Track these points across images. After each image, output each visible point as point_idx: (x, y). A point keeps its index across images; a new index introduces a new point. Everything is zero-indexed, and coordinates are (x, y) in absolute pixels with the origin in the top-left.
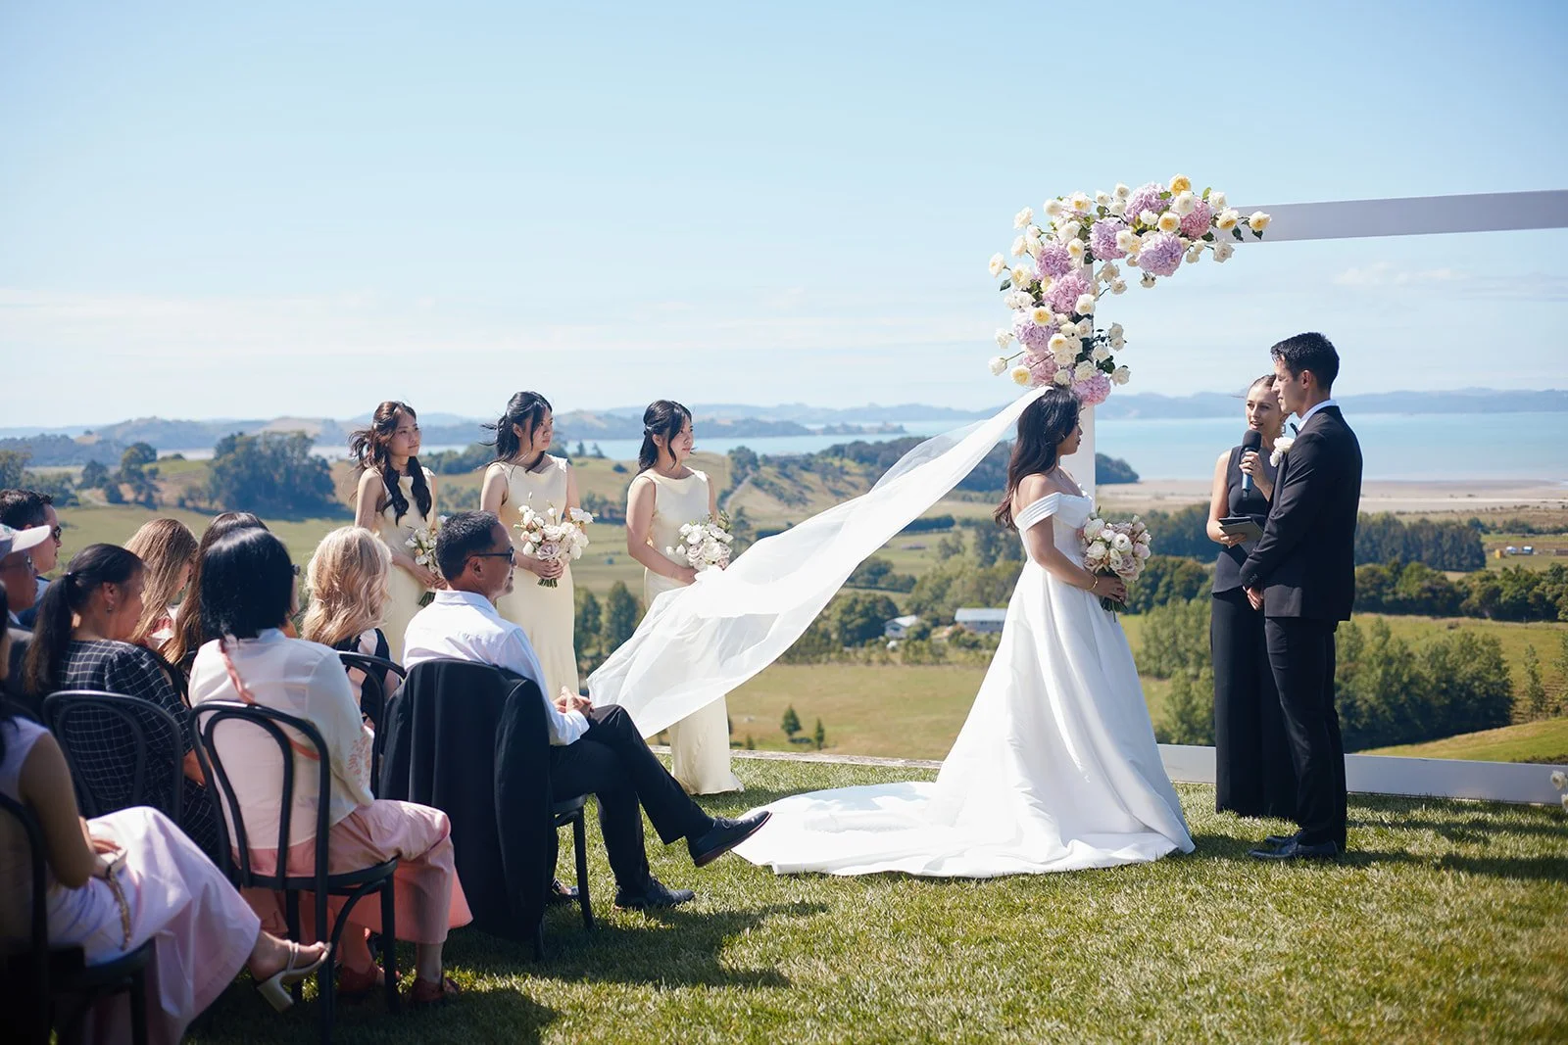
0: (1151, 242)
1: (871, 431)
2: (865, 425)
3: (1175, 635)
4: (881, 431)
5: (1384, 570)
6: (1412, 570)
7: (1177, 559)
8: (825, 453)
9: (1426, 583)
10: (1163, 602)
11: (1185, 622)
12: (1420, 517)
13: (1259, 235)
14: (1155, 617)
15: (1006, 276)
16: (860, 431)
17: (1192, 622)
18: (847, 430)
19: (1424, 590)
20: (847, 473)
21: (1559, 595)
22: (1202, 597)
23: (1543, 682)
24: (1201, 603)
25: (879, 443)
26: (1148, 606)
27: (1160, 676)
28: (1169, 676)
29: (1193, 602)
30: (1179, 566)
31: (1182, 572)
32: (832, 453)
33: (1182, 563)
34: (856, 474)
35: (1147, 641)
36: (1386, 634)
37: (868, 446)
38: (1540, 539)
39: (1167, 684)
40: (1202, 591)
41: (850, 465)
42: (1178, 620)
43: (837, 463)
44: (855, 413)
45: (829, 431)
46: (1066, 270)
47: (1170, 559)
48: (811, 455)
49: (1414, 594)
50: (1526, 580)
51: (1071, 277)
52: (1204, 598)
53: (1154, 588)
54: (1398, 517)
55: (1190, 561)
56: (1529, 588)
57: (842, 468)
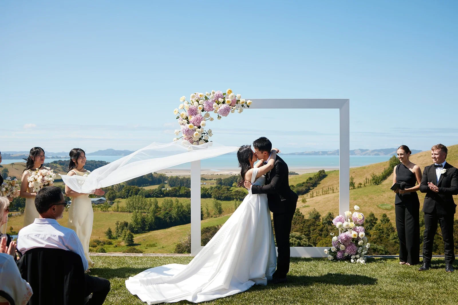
0: (223, 107)
1: (63, 158)
2: (62, 156)
3: (133, 203)
4: (65, 158)
5: (177, 188)
6: (183, 188)
7: (133, 186)
8: (52, 163)
9: (186, 191)
10: (131, 196)
11: (136, 200)
12: (183, 177)
13: (248, 106)
14: (129, 199)
15: (179, 115)
16: (60, 158)
17: (137, 200)
18: (57, 158)
19: (185, 192)
20: (57, 167)
21: (212, 193)
22: (139, 195)
23: (209, 211)
24: (139, 196)
25: (65, 161)
26: (127, 197)
27: (130, 212)
28: (132, 212)
29: (137, 196)
30: (134, 188)
31: (135, 189)
32: (54, 163)
33: (135, 187)
34: (60, 168)
35: (127, 205)
36: (178, 201)
37: (62, 161)
38: (207, 181)
39: (131, 214)
40: (139, 193)
41: (58, 165)
42: (134, 199)
43: (55, 165)
44: (59, 154)
45: (53, 158)
46: (196, 114)
47: (132, 186)
48: (49, 163)
49: (183, 193)
50: (205, 190)
51: (198, 116)
52: (140, 195)
53: (128, 193)
54: (179, 177)
55: (136, 187)
56: (206, 191)
57: (56, 166)
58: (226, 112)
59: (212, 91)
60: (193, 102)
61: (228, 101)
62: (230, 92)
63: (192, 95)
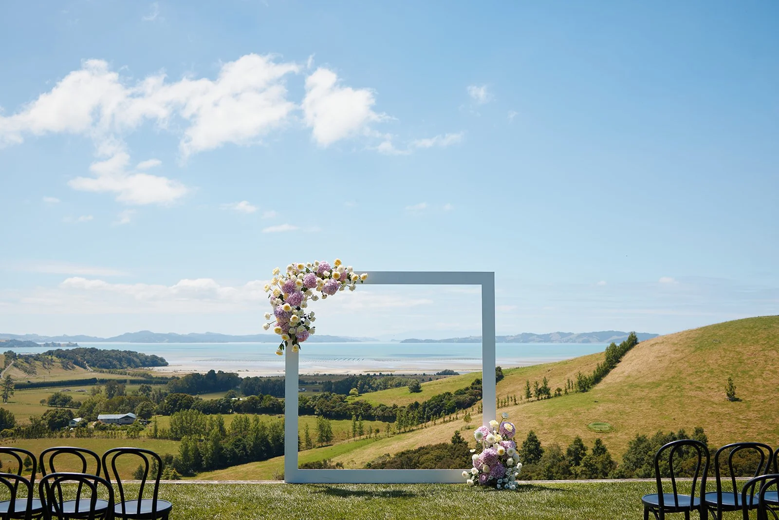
1: (64, 345)
2: (61, 343)
3: (182, 423)
4: (68, 345)
5: (257, 398)
6: (267, 398)
7: (183, 394)
8: (45, 354)
9: (271, 402)
10: (178, 411)
11: (186, 418)
12: (268, 378)
13: (363, 282)
14: (175, 416)
16: (59, 345)
17: (189, 418)
18: (54, 345)
19: (270, 404)
20: (54, 362)
21: (315, 405)
22: (193, 408)
23: (310, 436)
24: (192, 411)
25: (68, 350)
26: (173, 412)
28: (180, 439)
29: (189, 410)
30: (184, 397)
31: (185, 399)
32: (48, 354)
34: (58, 362)
35: (171, 425)
36: (257, 420)
37: (63, 351)
38: (307, 386)
39: (179, 442)
41: (54, 358)
42: (184, 417)
43: (50, 357)
44: (58, 338)
45: (47, 345)
46: (294, 291)
47: (181, 394)
48: (39, 354)
49: (267, 406)
50: (304, 400)
52: (194, 409)
53: (175, 405)
54: (261, 379)
55: (188, 395)
56: (305, 403)
57: (52, 359)
58: (332, 290)
59: (316, 261)
60: (290, 276)
61: (336, 275)
62: (338, 262)
63: (289, 266)
